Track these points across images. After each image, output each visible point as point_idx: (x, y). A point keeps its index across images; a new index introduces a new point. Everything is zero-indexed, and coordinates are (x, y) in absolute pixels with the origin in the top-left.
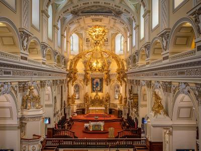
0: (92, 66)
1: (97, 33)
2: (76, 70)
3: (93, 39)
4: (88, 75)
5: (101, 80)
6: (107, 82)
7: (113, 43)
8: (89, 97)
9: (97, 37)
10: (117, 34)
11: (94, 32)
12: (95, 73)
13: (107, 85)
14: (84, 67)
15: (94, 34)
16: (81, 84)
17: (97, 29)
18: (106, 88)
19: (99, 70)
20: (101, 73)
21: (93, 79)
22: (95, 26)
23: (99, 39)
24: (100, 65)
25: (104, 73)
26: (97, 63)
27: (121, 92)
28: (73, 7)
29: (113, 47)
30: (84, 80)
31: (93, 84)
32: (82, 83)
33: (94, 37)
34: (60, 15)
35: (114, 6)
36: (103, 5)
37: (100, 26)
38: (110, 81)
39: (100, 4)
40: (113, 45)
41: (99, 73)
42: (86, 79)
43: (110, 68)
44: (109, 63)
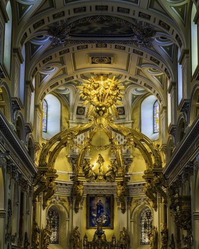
0: (90, 168)
1: (100, 91)
2: (53, 172)
3: (91, 103)
4: (80, 187)
5: (110, 200)
6: (123, 205)
7: (136, 117)
8: (82, 238)
9: (101, 98)
10: (144, 97)
11: (95, 88)
12: (95, 183)
13: (123, 212)
14: (70, 170)
15: (94, 92)
16: (64, 208)
17: (102, 83)
18: (120, 218)
19: (105, 178)
20: (109, 184)
21: (90, 199)
22: (98, 76)
23: (105, 103)
24: (106, 166)
25: (115, 184)
26: (101, 160)
27: (156, 224)
28: (54, 16)
29: (136, 125)
30: (70, 199)
31: (90, 210)
32: (66, 205)
33: (95, 100)
34: (27, 31)
35: (136, 17)
36: (115, 13)
37: (107, 76)
38: (130, 203)
39: (109, 12)
40: (137, 121)
41: (104, 183)
42: (74, 197)
43: (130, 172)
44: (128, 161)
